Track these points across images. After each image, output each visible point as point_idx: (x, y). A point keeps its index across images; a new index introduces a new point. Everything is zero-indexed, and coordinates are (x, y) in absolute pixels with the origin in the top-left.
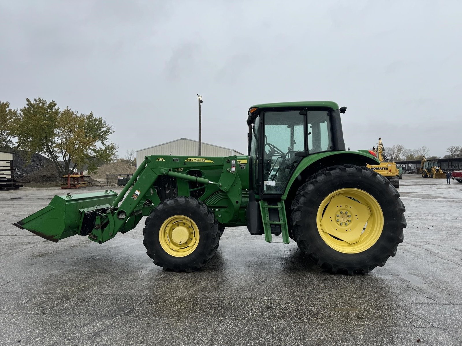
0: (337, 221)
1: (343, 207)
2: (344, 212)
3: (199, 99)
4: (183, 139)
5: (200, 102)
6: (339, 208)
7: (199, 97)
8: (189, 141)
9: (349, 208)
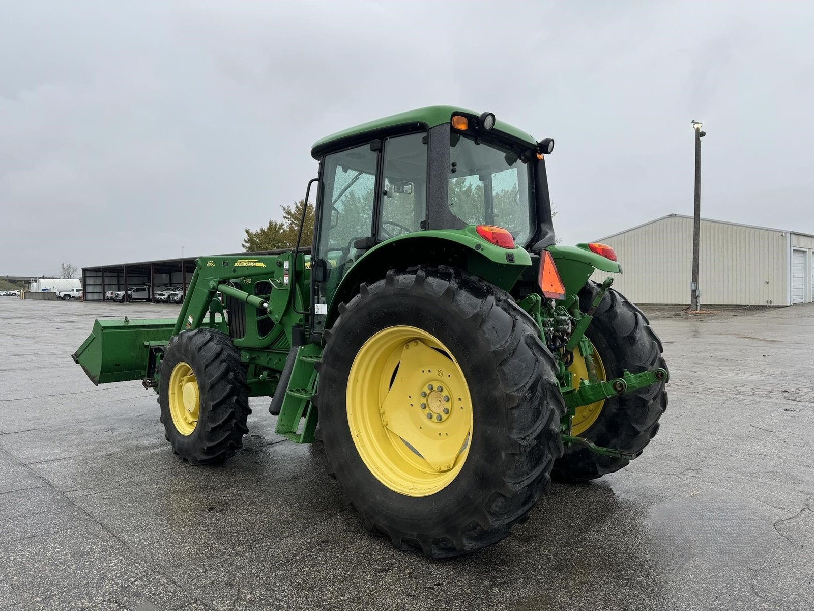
0: (424, 407)
1: (434, 374)
2: (436, 385)
3: (697, 130)
4: (671, 216)
5: (700, 135)
6: (427, 375)
7: (696, 126)
8: (685, 219)
9: (444, 378)
